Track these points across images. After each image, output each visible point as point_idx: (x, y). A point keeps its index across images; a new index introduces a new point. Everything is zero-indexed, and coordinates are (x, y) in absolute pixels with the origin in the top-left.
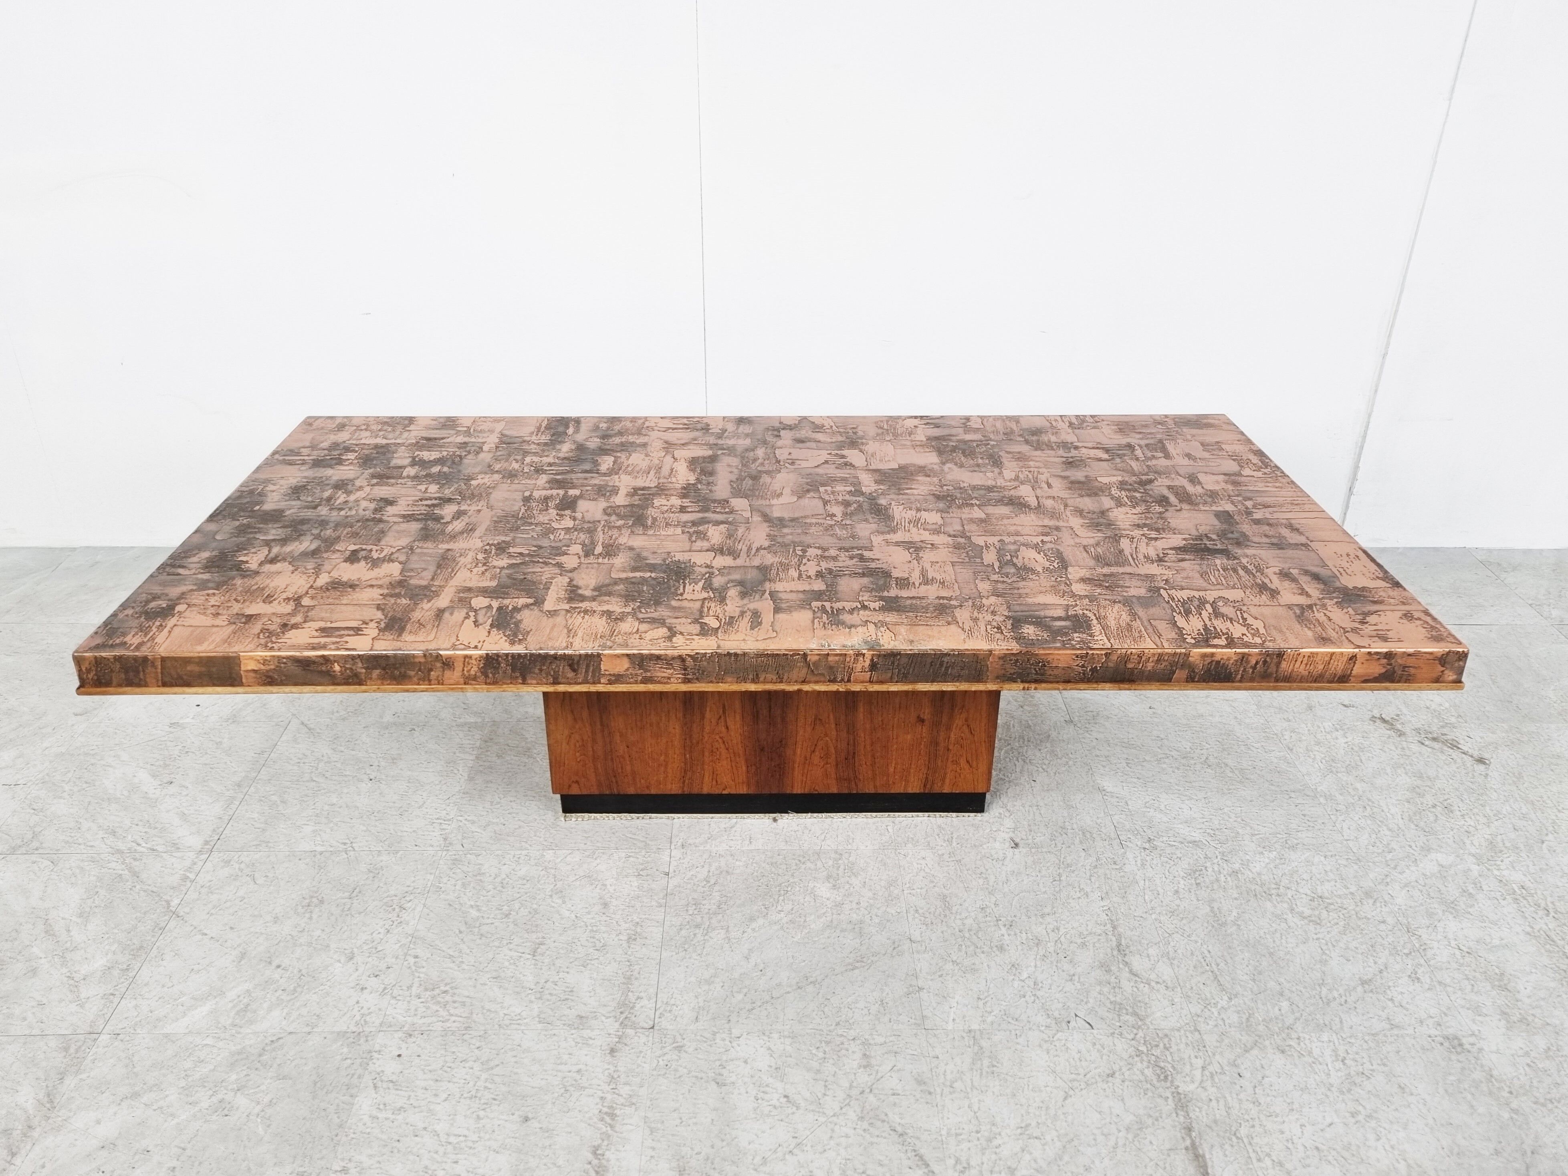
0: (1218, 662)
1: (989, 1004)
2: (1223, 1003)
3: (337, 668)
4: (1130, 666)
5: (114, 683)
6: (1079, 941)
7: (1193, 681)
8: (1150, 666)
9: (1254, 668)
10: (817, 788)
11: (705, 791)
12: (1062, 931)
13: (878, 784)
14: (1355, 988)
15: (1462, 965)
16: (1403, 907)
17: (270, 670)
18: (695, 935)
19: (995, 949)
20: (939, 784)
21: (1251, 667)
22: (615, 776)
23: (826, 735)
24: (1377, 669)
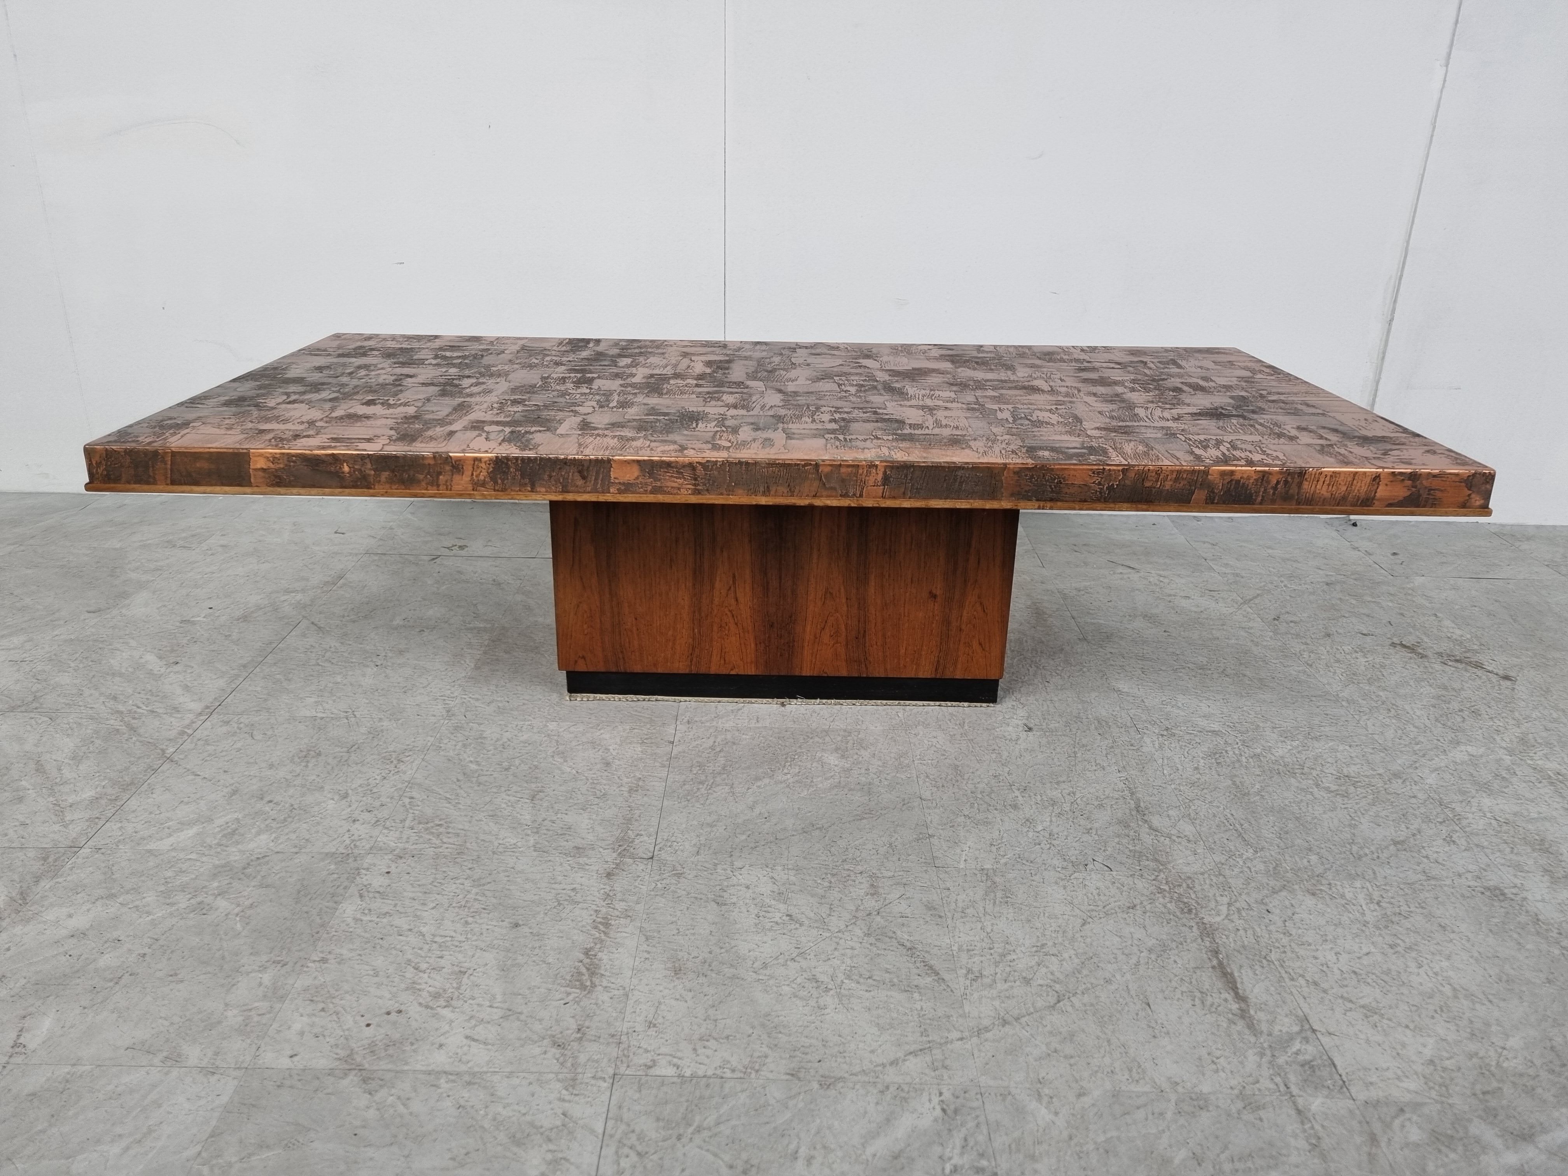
0: (1238, 482)
1: (1002, 849)
2: (1250, 853)
3: (346, 469)
4: (1147, 484)
5: (123, 479)
6: (1096, 803)
7: (1213, 503)
8: (1168, 485)
9: (1275, 488)
10: (826, 670)
11: (713, 670)
12: (1078, 795)
13: (889, 667)
14: (1387, 847)
15: (1500, 832)
16: (1434, 786)
17: (280, 469)
18: (698, 789)
19: (1008, 807)
20: (951, 669)
21: (1272, 488)
22: (622, 652)
23: (837, 611)
24: (1401, 492)
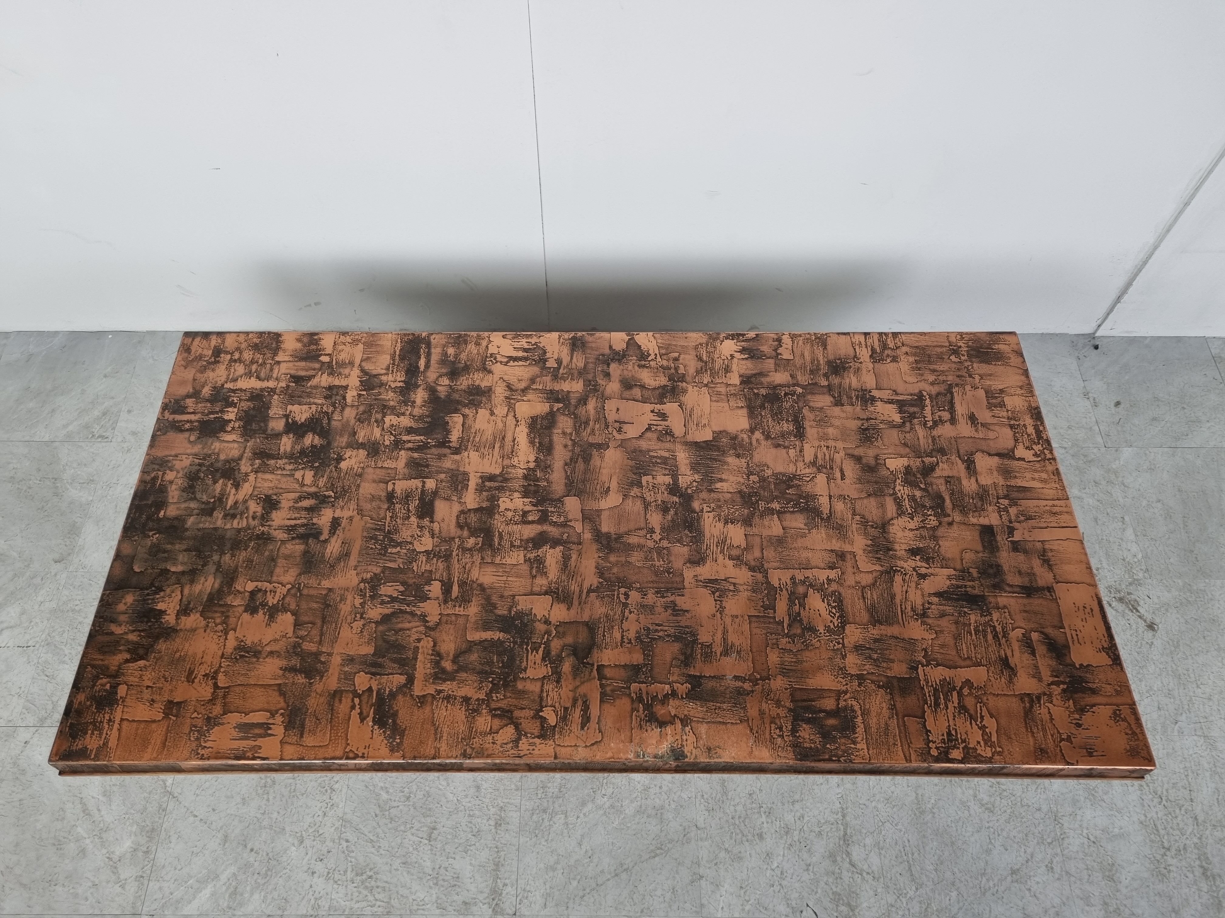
1: (748, 893)
2: (911, 893)
6: (817, 829)
12: (806, 819)
14: (1006, 878)
15: (1086, 855)
16: (1057, 794)
18: (543, 819)
19: (756, 837)
24: (1078, 773)
